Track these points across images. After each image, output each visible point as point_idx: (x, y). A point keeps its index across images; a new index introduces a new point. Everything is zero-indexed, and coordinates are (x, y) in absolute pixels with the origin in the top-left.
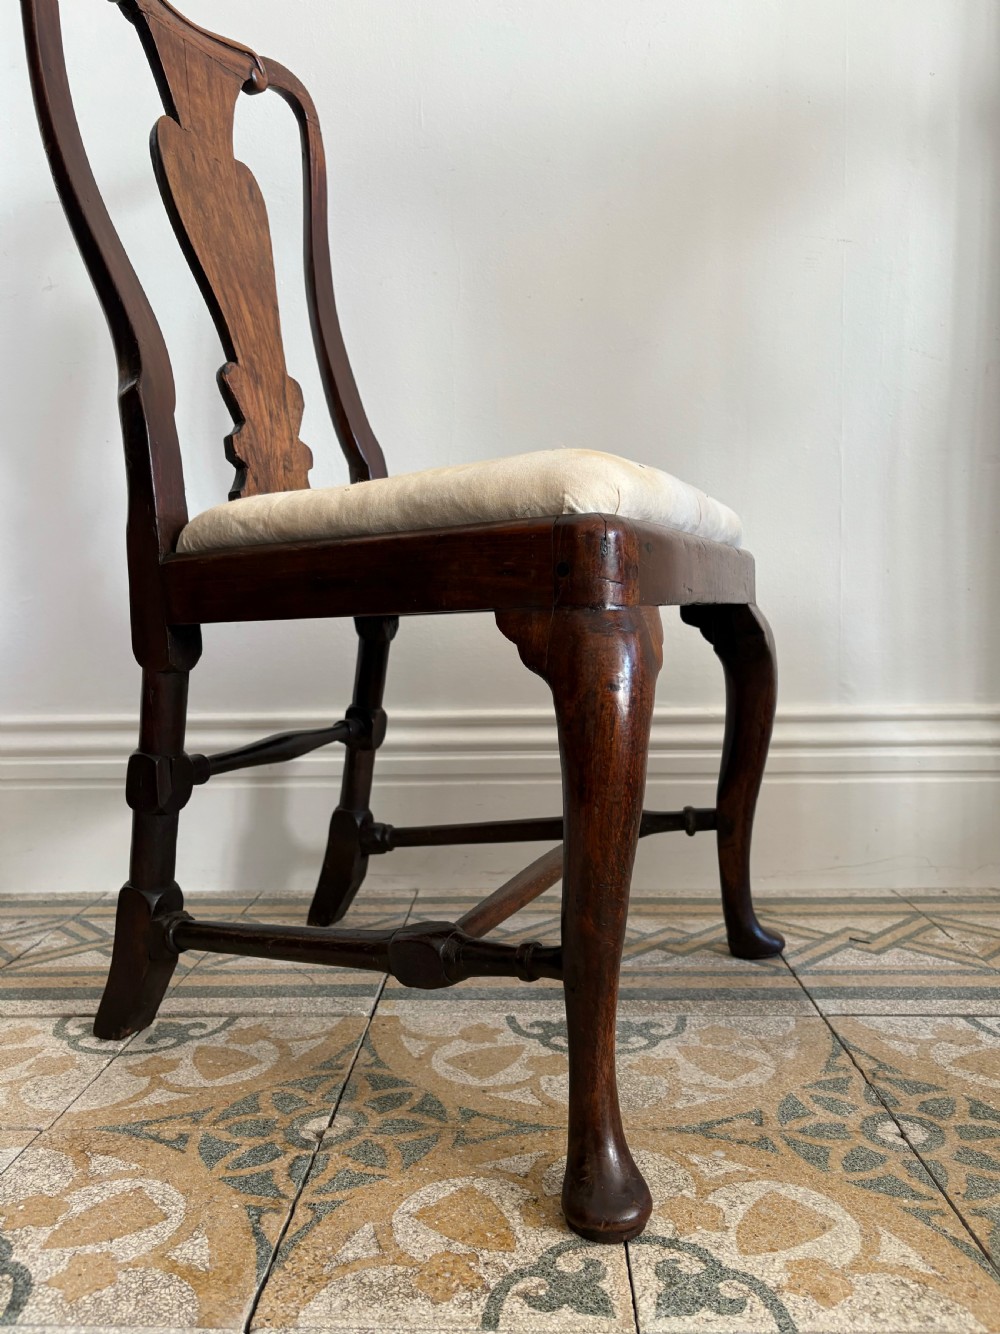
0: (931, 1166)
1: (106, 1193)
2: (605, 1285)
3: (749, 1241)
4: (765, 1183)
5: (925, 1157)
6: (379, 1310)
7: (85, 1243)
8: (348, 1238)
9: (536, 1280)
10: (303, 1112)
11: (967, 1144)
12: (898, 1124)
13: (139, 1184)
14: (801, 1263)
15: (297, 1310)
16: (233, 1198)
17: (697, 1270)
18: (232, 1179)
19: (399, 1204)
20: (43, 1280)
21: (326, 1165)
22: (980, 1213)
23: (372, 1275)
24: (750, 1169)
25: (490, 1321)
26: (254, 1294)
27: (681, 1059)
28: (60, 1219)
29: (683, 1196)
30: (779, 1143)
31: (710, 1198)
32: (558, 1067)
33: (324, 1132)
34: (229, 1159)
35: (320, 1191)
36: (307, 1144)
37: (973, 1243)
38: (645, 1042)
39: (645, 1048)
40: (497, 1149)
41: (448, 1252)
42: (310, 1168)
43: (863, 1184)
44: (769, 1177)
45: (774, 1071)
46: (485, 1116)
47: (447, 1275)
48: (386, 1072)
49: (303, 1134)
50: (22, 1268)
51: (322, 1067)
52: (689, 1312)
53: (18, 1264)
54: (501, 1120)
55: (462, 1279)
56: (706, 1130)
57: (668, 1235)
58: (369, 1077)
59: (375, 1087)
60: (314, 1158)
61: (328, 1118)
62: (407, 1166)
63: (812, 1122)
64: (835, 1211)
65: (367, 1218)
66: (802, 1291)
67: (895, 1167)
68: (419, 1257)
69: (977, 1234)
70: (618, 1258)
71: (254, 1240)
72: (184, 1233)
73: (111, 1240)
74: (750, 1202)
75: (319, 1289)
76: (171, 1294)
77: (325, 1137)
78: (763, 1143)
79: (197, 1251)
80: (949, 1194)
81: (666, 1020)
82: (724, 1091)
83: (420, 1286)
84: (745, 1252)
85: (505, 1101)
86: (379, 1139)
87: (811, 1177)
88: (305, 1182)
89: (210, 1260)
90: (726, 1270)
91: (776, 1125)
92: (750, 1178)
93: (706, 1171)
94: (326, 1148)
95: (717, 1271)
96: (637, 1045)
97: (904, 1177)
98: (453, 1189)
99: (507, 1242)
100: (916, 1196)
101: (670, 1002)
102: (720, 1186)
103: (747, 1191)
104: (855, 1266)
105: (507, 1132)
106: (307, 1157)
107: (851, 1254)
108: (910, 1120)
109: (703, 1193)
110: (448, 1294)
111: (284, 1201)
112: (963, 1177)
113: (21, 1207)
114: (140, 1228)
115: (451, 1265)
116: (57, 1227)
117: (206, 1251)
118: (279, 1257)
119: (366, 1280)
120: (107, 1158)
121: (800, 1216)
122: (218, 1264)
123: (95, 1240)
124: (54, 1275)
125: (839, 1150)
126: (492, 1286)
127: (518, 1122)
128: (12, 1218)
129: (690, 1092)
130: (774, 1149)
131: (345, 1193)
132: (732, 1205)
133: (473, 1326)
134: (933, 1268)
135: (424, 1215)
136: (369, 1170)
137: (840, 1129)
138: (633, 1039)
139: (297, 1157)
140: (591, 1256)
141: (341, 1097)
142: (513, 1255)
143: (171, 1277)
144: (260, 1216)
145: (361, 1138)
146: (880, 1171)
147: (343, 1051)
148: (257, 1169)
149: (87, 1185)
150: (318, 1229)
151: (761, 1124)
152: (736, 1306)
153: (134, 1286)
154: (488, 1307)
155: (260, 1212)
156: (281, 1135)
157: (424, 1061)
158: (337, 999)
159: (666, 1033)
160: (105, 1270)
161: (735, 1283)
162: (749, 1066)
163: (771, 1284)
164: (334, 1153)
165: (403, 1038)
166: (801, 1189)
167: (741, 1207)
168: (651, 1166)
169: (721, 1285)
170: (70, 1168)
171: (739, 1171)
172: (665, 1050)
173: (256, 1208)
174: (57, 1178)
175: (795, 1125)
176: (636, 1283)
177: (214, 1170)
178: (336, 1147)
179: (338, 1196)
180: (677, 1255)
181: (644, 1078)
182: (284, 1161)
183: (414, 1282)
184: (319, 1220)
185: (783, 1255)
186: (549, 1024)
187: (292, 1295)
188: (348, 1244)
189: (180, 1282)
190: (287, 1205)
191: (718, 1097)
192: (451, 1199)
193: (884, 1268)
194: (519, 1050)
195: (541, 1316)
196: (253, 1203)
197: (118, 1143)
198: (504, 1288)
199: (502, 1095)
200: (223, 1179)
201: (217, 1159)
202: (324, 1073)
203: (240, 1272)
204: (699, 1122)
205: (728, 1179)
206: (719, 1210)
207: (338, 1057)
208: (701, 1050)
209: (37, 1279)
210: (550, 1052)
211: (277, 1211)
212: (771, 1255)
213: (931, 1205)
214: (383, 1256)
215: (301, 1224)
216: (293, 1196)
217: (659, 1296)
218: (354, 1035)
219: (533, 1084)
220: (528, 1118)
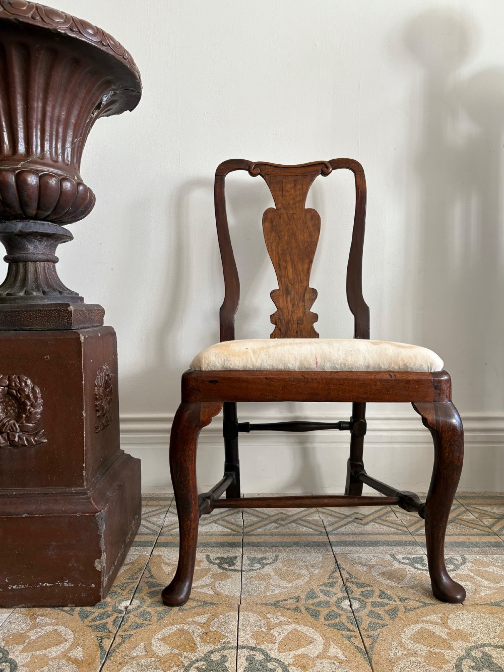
0: (357, 618)
1: (43, 631)
2: (227, 664)
3: (283, 647)
4: (293, 625)
5: (356, 614)
7: (36, 651)
8: (135, 648)
9: (202, 663)
10: (120, 598)
11: (373, 609)
12: (350, 601)
13: (56, 628)
14: (299, 656)
16: (92, 633)
17: (261, 659)
18: (92, 626)
19: (155, 635)
20: (21, 664)
21: (128, 620)
22: (369, 637)
23: (143, 661)
24: (289, 620)
26: (99, 669)
27: (273, 574)
28: (26, 641)
29: (262, 631)
30: (303, 609)
31: (272, 631)
32: (224, 578)
33: (128, 607)
34: (90, 618)
35: (125, 630)
36: (121, 612)
37: (363, 649)
38: (260, 566)
39: (260, 569)
40: (195, 613)
41: (171, 653)
42: (122, 622)
43: (329, 625)
44: (296, 623)
45: (308, 579)
46: (192, 599)
47: (170, 661)
48: (154, 580)
49: (119, 608)
50: (13, 660)
51: (129, 579)
53: (11, 659)
54: (198, 601)
55: (175, 662)
56: (276, 604)
57: (253, 646)
58: (147, 583)
59: (150, 587)
60: (123, 617)
61: (130, 601)
62: (160, 620)
63: (318, 600)
64: (317, 636)
65: (142, 640)
66: (297, 666)
67: (343, 619)
68: (160, 655)
69: (366, 645)
70: (233, 655)
71: (99, 649)
72: (73, 646)
73: (46, 649)
74: (286, 633)
75: (123, 667)
76: (70, 668)
77: (128, 609)
78: (297, 609)
79: (78, 653)
80: (361, 629)
81: (270, 555)
82: (286, 588)
83: (160, 665)
84: (280, 652)
85: (201, 592)
86: (149, 609)
87: (311, 623)
88: (120, 627)
89: (83, 657)
90: (272, 658)
91: (303, 602)
92: (288, 623)
93: (273, 621)
94: (128, 613)
95: (268, 659)
96: (257, 568)
97: (345, 622)
98: (176, 629)
99: (193, 649)
100: (348, 630)
101: (274, 548)
102: (276, 626)
103: (286, 628)
104: (318, 657)
105: (200, 606)
106: (121, 617)
107: (318, 652)
108: (355, 599)
109: (269, 629)
110: (170, 668)
111: (111, 634)
112: (368, 622)
113: (11, 637)
114: (57, 645)
115: (172, 658)
116: (25, 645)
117: (81, 653)
118: (109, 655)
119: (140, 664)
120: (43, 618)
121: (303, 638)
122: (86, 658)
123: (39, 650)
124: (25, 662)
125: (324, 611)
126: (186, 665)
127: (204, 602)
128: (7, 641)
129: (274, 588)
130: (301, 612)
131: (135, 631)
132: (279, 634)
134: (346, 657)
135: (164, 639)
136: (144, 622)
137: (327, 604)
138: (255, 565)
139: (117, 617)
140: (223, 654)
141: (135, 592)
142: (195, 654)
143: (69, 663)
144: (102, 640)
145: (142, 609)
146: (337, 620)
147: (138, 571)
148: (101, 622)
149: (36, 628)
150: (124, 645)
151: (298, 601)
153: (55, 666)
155: (102, 638)
156: (111, 608)
157: (170, 575)
159: (269, 562)
160: (44, 660)
161: (274, 663)
162: (299, 576)
163: (286, 663)
164: (131, 615)
165: (163, 565)
166: (306, 627)
167: (282, 635)
168: (252, 619)
169: (268, 664)
170: (29, 622)
171: (285, 621)
172: (268, 570)
173: (100, 637)
174: (24, 625)
175: (311, 602)
176: (238, 663)
177: (85, 622)
178: (132, 613)
179: (132, 632)
180: (255, 653)
181: (257, 582)
182: (112, 619)
183: (157, 664)
184: (124, 641)
185: (294, 652)
186: (223, 558)
187: (113, 669)
188: (134, 650)
189: (72, 664)
190: (112, 636)
191: (284, 590)
192: (174, 633)
193: (329, 658)
194: (209, 569)
196: (99, 635)
197: (47, 612)
198: (190, 665)
199: (200, 590)
200: (88, 626)
201: (86, 618)
202: (129, 581)
203: (94, 661)
204: (274, 600)
205: (280, 624)
206: (274, 636)
207: (135, 574)
208: (281, 569)
209: (19, 664)
210: (221, 571)
211: (108, 638)
212: (289, 653)
213: (353, 633)
214: (147, 655)
215: (117, 643)
216: (115, 632)
217: (246, 668)
218: (143, 563)
219: (212, 585)
220: (208, 600)
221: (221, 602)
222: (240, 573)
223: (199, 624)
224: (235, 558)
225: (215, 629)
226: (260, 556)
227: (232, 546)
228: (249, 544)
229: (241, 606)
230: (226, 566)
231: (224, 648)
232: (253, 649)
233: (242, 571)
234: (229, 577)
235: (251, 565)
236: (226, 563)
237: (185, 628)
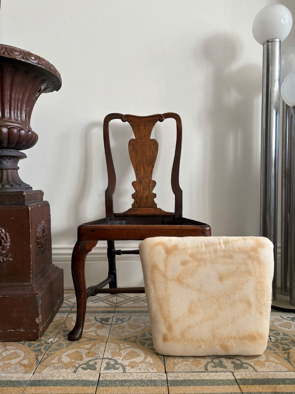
1: (9, 352)
2: (96, 366)
3: (124, 358)
6: (56, 370)
8: (53, 359)
9: (85, 365)
10: (48, 338)
13: (16, 351)
14: (131, 362)
15: (42, 370)
16: (33, 353)
17: (113, 363)
19: (64, 354)
21: (51, 347)
23: (56, 365)
24: (130, 346)
25: (75, 372)
26: (35, 368)
27: (126, 326)
29: (116, 351)
30: (138, 341)
32: (102, 328)
33: (52, 341)
34: (33, 346)
35: (50, 352)
36: (49, 343)
39: (120, 323)
40: (85, 344)
41: (70, 361)
42: (48, 348)
43: (149, 349)
44: (133, 348)
45: (144, 328)
46: (84, 338)
47: (69, 365)
48: (66, 329)
49: (48, 342)
51: (54, 328)
52: (109, 370)
54: (86, 338)
55: (72, 365)
56: (125, 340)
57: (111, 358)
58: (63, 330)
59: (64, 332)
61: (53, 339)
62: (67, 347)
63: (146, 338)
64: (142, 353)
65: (57, 356)
66: (129, 366)
68: (65, 362)
70: (100, 362)
71: (36, 360)
72: (24, 359)
73: (10, 360)
74: (127, 352)
75: (46, 367)
76: (21, 368)
78: (135, 341)
79: (26, 362)
81: (127, 317)
82: (132, 332)
83: (64, 367)
84: (123, 360)
85: (89, 334)
86: (62, 342)
87: (140, 347)
88: (47, 350)
91: (139, 338)
92: (130, 348)
93: (122, 347)
94: (52, 344)
95: (117, 363)
98: (74, 351)
99: (81, 359)
101: (129, 314)
102: (123, 349)
103: (128, 350)
104: (141, 362)
105: (88, 340)
106: (48, 346)
107: (141, 360)
109: (120, 350)
110: (69, 368)
111: (42, 353)
114: (16, 358)
115: (71, 363)
116: (0, 358)
117: (27, 362)
118: (40, 363)
119: (55, 366)
120: (10, 346)
121: (135, 354)
122: (29, 364)
123: (7, 360)
125: (148, 342)
126: (77, 366)
127: (90, 339)
129: (126, 332)
130: (136, 343)
131: (54, 352)
132: (124, 352)
133: (72, 373)
134: (154, 362)
135: (68, 355)
136: (59, 348)
137: (150, 339)
139: (46, 346)
140: (96, 361)
141: (57, 334)
142: (82, 361)
143: (21, 366)
145: (59, 342)
147: (59, 325)
148: (38, 348)
149: (6, 351)
150: (48, 358)
151: (136, 338)
152: (117, 369)
153: (14, 367)
154: (75, 370)
155: (38, 355)
156: (44, 342)
158: (60, 314)
159: (126, 320)
160: (9, 365)
161: (119, 365)
162: (139, 327)
163: (125, 365)
164: (53, 345)
165: (72, 322)
166: (138, 350)
168: (112, 346)
169: (116, 365)
170: (3, 348)
171: (128, 347)
172: (124, 324)
173: (37, 355)
174: (0, 350)
175: (142, 338)
176: (102, 365)
177: (30, 348)
178: (54, 344)
180: (111, 361)
181: (118, 330)
182: (44, 347)
184: (48, 356)
185: (129, 360)
186: (103, 318)
187: (42, 368)
191: (130, 333)
192: (73, 353)
193: (145, 362)
194: (95, 324)
195: (84, 371)
196: (37, 354)
197: (12, 344)
198: (79, 367)
199: (89, 333)
200: (32, 350)
201: (31, 346)
202: (54, 330)
203: (33, 365)
204: (125, 338)
205: (125, 348)
206: (121, 353)
207: (58, 326)
208: (131, 324)
210: (101, 324)
211: (41, 355)
212: (127, 361)
214: (59, 362)
215: (45, 357)
216: (44, 353)
217: (105, 367)
218: (62, 321)
219: (95, 331)
220: (93, 338)
221: (98, 339)
222: (110, 325)
223: (86, 349)
224: (109, 318)
225: (93, 351)
226: (121, 318)
227: (108, 313)
228: (117, 312)
229: (108, 341)
230: (104, 322)
231: (96, 359)
232: (110, 359)
233: (111, 325)
234: (104, 327)
235: (117, 322)
236: (104, 321)
237: (79, 350)
